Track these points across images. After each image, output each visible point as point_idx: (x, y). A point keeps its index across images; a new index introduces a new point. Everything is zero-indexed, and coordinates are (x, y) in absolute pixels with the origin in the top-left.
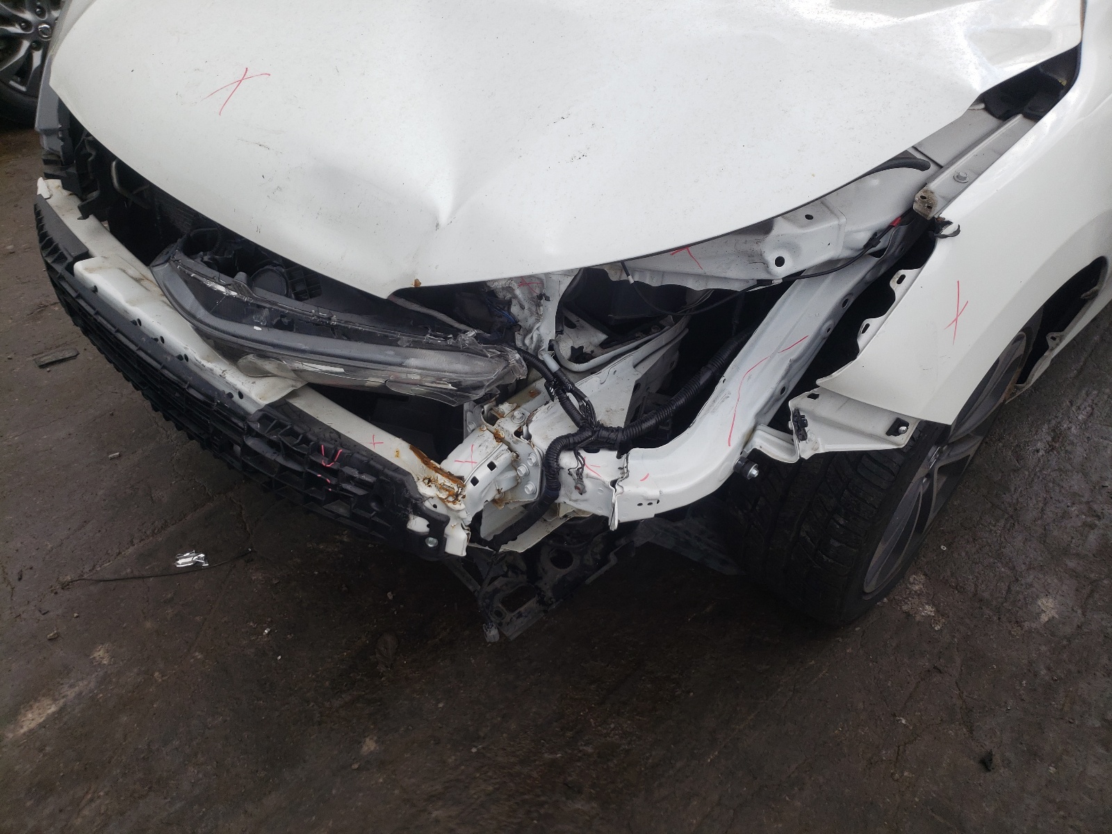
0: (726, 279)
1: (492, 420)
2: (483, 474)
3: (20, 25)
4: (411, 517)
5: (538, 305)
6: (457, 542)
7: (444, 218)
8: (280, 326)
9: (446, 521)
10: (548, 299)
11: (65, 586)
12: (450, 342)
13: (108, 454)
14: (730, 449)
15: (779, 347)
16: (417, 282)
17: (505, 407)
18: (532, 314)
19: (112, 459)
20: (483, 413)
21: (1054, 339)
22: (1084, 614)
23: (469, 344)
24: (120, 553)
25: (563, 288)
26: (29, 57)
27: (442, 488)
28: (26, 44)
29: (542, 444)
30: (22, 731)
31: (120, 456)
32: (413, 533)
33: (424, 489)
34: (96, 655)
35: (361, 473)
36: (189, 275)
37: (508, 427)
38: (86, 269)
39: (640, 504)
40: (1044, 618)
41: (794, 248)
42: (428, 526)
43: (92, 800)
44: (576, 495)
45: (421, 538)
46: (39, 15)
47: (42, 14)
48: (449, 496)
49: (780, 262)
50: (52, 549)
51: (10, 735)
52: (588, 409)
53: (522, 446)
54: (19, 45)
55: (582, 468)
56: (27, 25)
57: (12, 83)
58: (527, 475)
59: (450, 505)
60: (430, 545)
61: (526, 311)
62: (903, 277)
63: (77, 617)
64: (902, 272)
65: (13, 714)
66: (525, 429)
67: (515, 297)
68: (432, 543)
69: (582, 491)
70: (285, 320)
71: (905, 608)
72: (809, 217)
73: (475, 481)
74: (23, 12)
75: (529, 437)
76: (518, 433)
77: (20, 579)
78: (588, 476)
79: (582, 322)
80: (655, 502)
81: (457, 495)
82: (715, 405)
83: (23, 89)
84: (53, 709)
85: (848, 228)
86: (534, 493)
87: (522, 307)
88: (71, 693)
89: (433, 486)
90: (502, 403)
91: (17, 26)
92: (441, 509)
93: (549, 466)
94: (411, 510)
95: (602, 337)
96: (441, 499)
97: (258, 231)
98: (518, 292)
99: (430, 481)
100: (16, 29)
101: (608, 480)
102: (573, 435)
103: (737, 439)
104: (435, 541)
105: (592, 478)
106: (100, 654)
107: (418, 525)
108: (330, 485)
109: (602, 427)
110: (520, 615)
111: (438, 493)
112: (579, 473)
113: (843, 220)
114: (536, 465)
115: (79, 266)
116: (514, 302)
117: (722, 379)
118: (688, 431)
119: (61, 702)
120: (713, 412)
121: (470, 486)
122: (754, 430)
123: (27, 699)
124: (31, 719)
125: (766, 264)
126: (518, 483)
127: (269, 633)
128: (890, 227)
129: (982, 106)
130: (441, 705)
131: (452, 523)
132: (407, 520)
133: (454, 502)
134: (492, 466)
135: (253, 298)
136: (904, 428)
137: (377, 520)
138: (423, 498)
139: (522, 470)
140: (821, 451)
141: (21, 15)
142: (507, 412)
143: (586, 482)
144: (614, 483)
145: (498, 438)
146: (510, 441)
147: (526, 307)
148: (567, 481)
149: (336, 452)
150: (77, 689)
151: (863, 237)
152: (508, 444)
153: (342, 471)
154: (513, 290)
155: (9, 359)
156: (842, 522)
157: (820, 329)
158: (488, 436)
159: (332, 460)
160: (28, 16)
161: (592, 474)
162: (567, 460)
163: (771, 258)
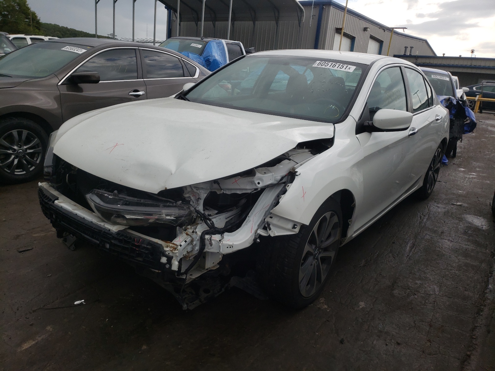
0: (246, 189)
1: (185, 230)
2: (183, 243)
3: (12, 150)
4: (162, 257)
5: (198, 201)
6: (175, 266)
7: (173, 172)
8: (126, 204)
9: (172, 258)
10: (200, 199)
11: (34, 311)
12: (174, 204)
13: (47, 275)
14: (251, 234)
15: (263, 207)
16: (166, 188)
17: (189, 227)
18: (196, 204)
19: (48, 276)
20: (183, 229)
21: (350, 221)
22: (373, 305)
23: (180, 205)
24: (53, 302)
25: (205, 197)
26: (13, 161)
27: (171, 247)
28: (13, 156)
29: (199, 234)
30: (23, 349)
31: (51, 276)
32: (162, 263)
33: (166, 249)
34: (48, 328)
35: (147, 245)
36: (99, 193)
37: (190, 231)
38: (58, 202)
39: (227, 247)
40: (361, 307)
41: (262, 180)
42: (167, 260)
43: (50, 365)
44: (210, 247)
45: (165, 264)
46: (19, 147)
47: (20, 147)
48: (173, 249)
49: (259, 183)
50: (29, 302)
51: (19, 350)
52: (213, 224)
53: (194, 236)
54: (10, 157)
55: (211, 237)
56: (15, 150)
57: (5, 169)
58: (195, 245)
59: (174, 251)
60: (167, 267)
61: (194, 203)
62: (289, 185)
63: (40, 319)
64: (288, 184)
65: (20, 345)
66: (195, 230)
67: (191, 200)
68: (167, 266)
69: (211, 245)
70: (128, 203)
71: (318, 306)
72: (265, 173)
73: (181, 246)
74: (14, 146)
75: (196, 232)
76: (193, 232)
77: (18, 310)
78: (213, 240)
79: (210, 208)
80: (232, 247)
81: (176, 248)
82: (247, 223)
83: (9, 171)
84: (34, 343)
85: (275, 176)
86: (197, 250)
87: (193, 202)
88: (40, 339)
89: (168, 247)
90: (188, 226)
91: (11, 150)
92: (171, 254)
93: (202, 239)
94: (162, 255)
95: (216, 212)
96: (171, 250)
97: (121, 181)
98: (192, 198)
99: (167, 246)
100: (10, 152)
101: (218, 240)
102: (209, 230)
103: (253, 232)
104: (169, 265)
105: (214, 240)
106: (49, 328)
107: (164, 260)
108: (137, 251)
109: (216, 228)
110: (194, 304)
111: (170, 249)
112: (210, 239)
113: (273, 173)
114: (198, 240)
115: (56, 202)
116: (191, 201)
117: (248, 216)
118: (240, 229)
119: (36, 341)
120: (247, 225)
121: (179, 247)
122: (257, 229)
123: (24, 341)
124: (26, 346)
125: (255, 184)
126: (193, 249)
127: (108, 320)
128: (286, 175)
129: (310, 152)
130: (168, 336)
131: (174, 258)
132: (160, 259)
133: (175, 251)
134: (186, 241)
135: (119, 197)
136: (296, 226)
137: (151, 260)
138: (166, 251)
139: (195, 243)
140: (276, 235)
141: (13, 147)
142: (189, 228)
143: (213, 242)
144: (220, 241)
145: (187, 234)
146: (191, 235)
147: (194, 202)
148: (207, 242)
149: (140, 240)
150: (41, 337)
151: (279, 178)
152: (190, 235)
153: (142, 246)
154: (191, 197)
155: (7, 250)
156: (287, 260)
157: (272, 203)
158: (184, 235)
159: (138, 243)
160: (15, 147)
161: (214, 239)
162: (207, 237)
163: (256, 182)
